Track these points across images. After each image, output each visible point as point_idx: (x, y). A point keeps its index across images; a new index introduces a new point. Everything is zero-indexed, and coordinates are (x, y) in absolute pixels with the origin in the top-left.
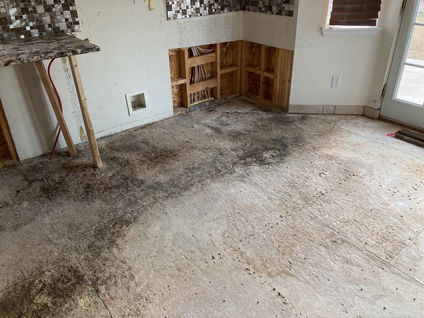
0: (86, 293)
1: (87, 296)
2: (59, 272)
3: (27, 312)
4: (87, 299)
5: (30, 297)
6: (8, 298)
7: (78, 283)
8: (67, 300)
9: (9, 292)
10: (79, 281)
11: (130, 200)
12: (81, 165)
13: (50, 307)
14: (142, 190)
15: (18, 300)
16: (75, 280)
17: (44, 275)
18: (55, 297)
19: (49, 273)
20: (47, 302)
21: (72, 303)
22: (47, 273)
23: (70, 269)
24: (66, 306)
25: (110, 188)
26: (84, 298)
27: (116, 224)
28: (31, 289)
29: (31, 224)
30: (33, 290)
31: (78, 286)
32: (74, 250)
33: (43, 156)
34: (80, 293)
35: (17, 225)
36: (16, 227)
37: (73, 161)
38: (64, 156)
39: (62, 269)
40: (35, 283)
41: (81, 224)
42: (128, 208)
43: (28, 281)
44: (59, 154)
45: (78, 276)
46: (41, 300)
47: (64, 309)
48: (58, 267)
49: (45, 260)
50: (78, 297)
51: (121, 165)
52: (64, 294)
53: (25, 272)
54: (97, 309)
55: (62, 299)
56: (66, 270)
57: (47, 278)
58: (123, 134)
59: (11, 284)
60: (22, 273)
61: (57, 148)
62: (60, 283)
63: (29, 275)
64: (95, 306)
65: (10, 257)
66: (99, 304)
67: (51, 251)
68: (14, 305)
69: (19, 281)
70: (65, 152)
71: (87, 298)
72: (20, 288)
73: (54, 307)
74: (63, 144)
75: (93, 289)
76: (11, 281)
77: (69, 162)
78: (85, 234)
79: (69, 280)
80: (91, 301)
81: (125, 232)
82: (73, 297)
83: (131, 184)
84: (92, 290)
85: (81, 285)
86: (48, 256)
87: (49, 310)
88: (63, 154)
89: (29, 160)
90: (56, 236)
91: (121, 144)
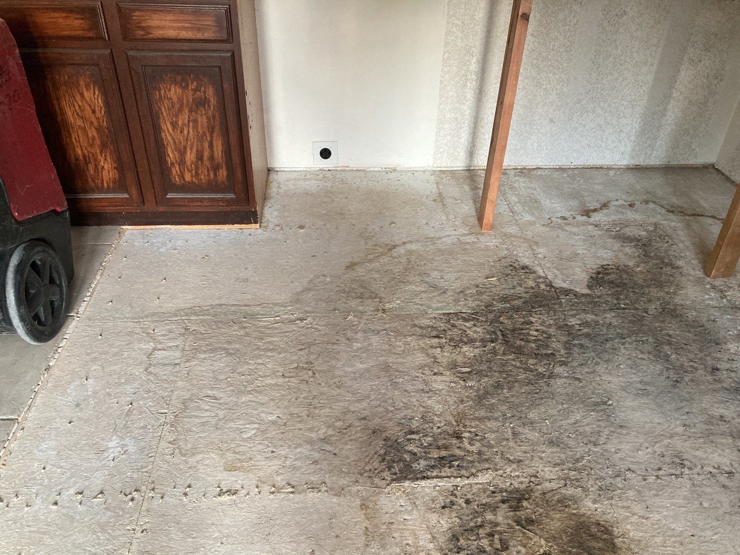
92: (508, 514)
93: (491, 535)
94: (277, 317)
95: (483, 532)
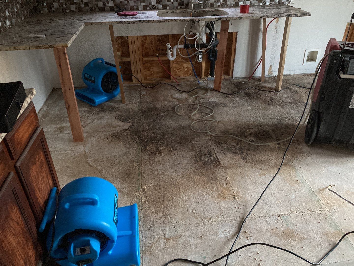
0: (273, 143)
2: (258, 131)
5: (245, 135)
7: (269, 137)
8: (263, 142)
9: (234, 131)
12: (267, 87)
16: (267, 136)
17: (251, 129)
18: (258, 139)
19: (254, 130)
20: (254, 140)
23: (264, 131)
24: (263, 144)
25: (286, 103)
27: (289, 119)
28: (245, 133)
31: (269, 139)
33: (245, 78)
34: (270, 142)
35: (234, 106)
37: (263, 84)
38: (257, 80)
39: (260, 130)
40: (247, 131)
41: (269, 115)
42: (297, 115)
43: (243, 129)
44: (254, 79)
45: (269, 135)
48: (258, 129)
49: (251, 124)
51: (293, 93)
52: (262, 139)
53: (241, 126)
55: (261, 141)
56: (262, 131)
57: (252, 131)
58: (294, 76)
60: (239, 126)
61: (253, 75)
69: (239, 128)
72: (239, 131)
74: (258, 73)
76: (235, 127)
77: (260, 84)
79: (264, 135)
82: (266, 142)
83: (299, 104)
88: (256, 79)
89: (237, 79)
90: (255, 116)
91: (293, 81)
92: (224, 145)
93: (231, 147)
94: (141, 198)
95: (230, 149)
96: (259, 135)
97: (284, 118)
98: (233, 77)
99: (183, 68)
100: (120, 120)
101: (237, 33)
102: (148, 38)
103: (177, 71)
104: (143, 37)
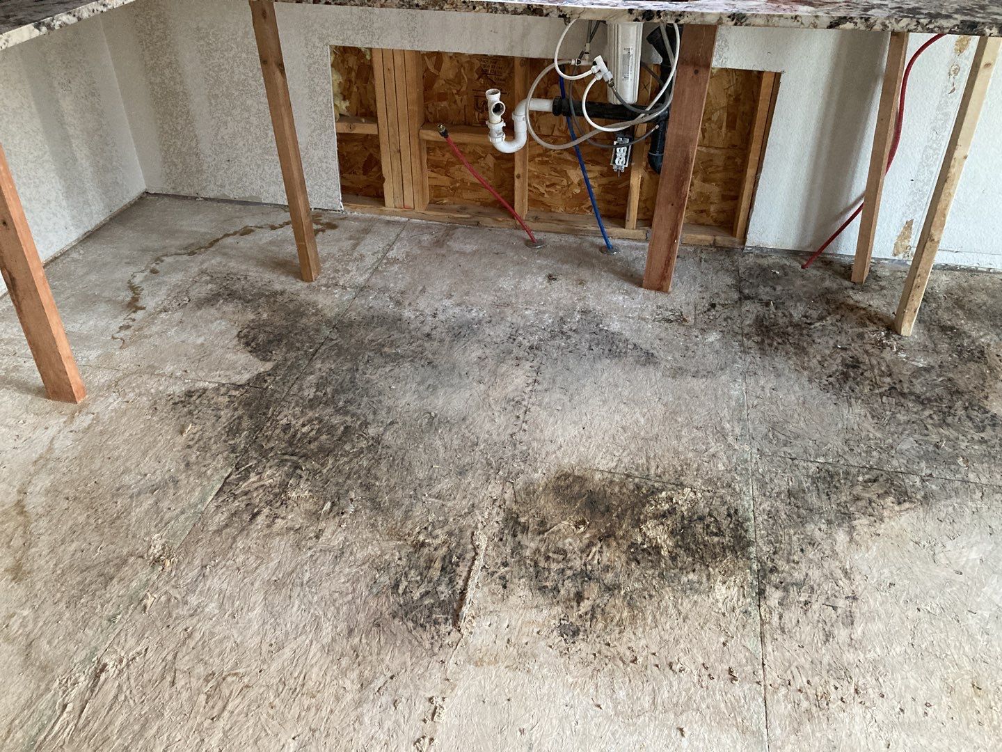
0: (738, 580)
1: (736, 589)
2: (709, 505)
3: (623, 537)
4: (733, 593)
5: (640, 514)
6: (605, 491)
7: (734, 551)
8: (697, 566)
9: (611, 482)
10: (737, 548)
11: (937, 447)
12: (864, 309)
13: (663, 557)
14: (982, 441)
15: (619, 506)
16: (729, 541)
17: (680, 491)
18: (681, 547)
19: (692, 495)
20: (663, 544)
21: (704, 580)
22: (687, 490)
23: (732, 512)
24: (691, 576)
25: (903, 394)
26: (728, 588)
27: (875, 481)
28: (648, 502)
29: (704, 380)
30: (651, 505)
31: (730, 556)
32: (757, 480)
33: (793, 254)
34: (727, 573)
35: (680, 368)
36: (677, 372)
37: (851, 292)
38: (836, 273)
39: (716, 502)
40: (660, 496)
41: (797, 437)
42: (923, 464)
43: (650, 483)
44: (828, 264)
45: (740, 537)
46: (654, 534)
47: (684, 579)
48: (711, 494)
49: (695, 466)
50: (720, 578)
51: (960, 353)
52: (698, 552)
53: (653, 464)
54: (744, 626)
55: (690, 559)
56: (723, 510)
57: (683, 499)
59: (620, 469)
60: (647, 461)
61: (828, 250)
62: (701, 526)
63: (657, 475)
64: (742, 618)
65: (642, 421)
66: (750, 621)
67: (714, 455)
68: (608, 509)
69: (636, 473)
70: (844, 266)
71: (734, 591)
72: (631, 487)
73: (669, 562)
74: (848, 245)
75: (755, 583)
76: (623, 465)
77: (841, 289)
78: (796, 462)
79: (720, 533)
80: (740, 603)
81: (886, 513)
82: (711, 569)
83: (961, 412)
84: (752, 583)
85: (737, 557)
86: (705, 459)
87: (659, 562)
88: (837, 267)
89: (763, 252)
90: (738, 431)
91: (990, 302)
92: (529, 537)
93: (548, 558)
94: (65, 706)
95: (542, 564)
96: (699, 528)
97: (854, 471)
98: (747, 244)
99: (565, 182)
100: (247, 344)
101: (777, 76)
102: (446, 59)
103: (542, 190)
104: (431, 54)
